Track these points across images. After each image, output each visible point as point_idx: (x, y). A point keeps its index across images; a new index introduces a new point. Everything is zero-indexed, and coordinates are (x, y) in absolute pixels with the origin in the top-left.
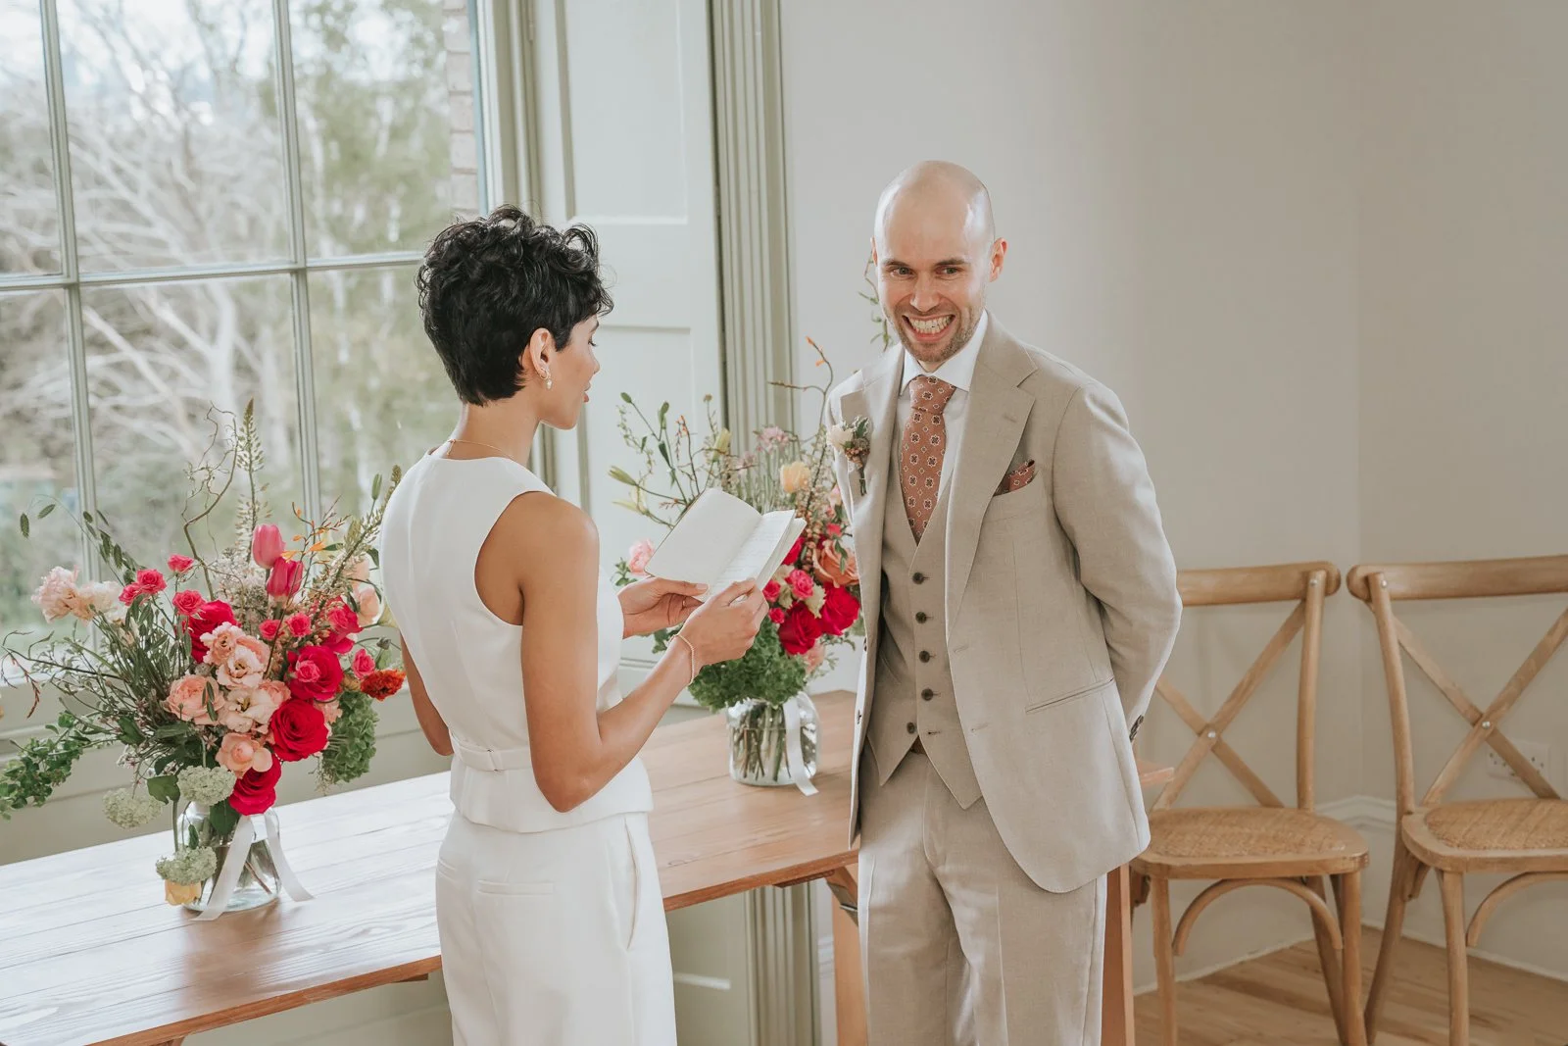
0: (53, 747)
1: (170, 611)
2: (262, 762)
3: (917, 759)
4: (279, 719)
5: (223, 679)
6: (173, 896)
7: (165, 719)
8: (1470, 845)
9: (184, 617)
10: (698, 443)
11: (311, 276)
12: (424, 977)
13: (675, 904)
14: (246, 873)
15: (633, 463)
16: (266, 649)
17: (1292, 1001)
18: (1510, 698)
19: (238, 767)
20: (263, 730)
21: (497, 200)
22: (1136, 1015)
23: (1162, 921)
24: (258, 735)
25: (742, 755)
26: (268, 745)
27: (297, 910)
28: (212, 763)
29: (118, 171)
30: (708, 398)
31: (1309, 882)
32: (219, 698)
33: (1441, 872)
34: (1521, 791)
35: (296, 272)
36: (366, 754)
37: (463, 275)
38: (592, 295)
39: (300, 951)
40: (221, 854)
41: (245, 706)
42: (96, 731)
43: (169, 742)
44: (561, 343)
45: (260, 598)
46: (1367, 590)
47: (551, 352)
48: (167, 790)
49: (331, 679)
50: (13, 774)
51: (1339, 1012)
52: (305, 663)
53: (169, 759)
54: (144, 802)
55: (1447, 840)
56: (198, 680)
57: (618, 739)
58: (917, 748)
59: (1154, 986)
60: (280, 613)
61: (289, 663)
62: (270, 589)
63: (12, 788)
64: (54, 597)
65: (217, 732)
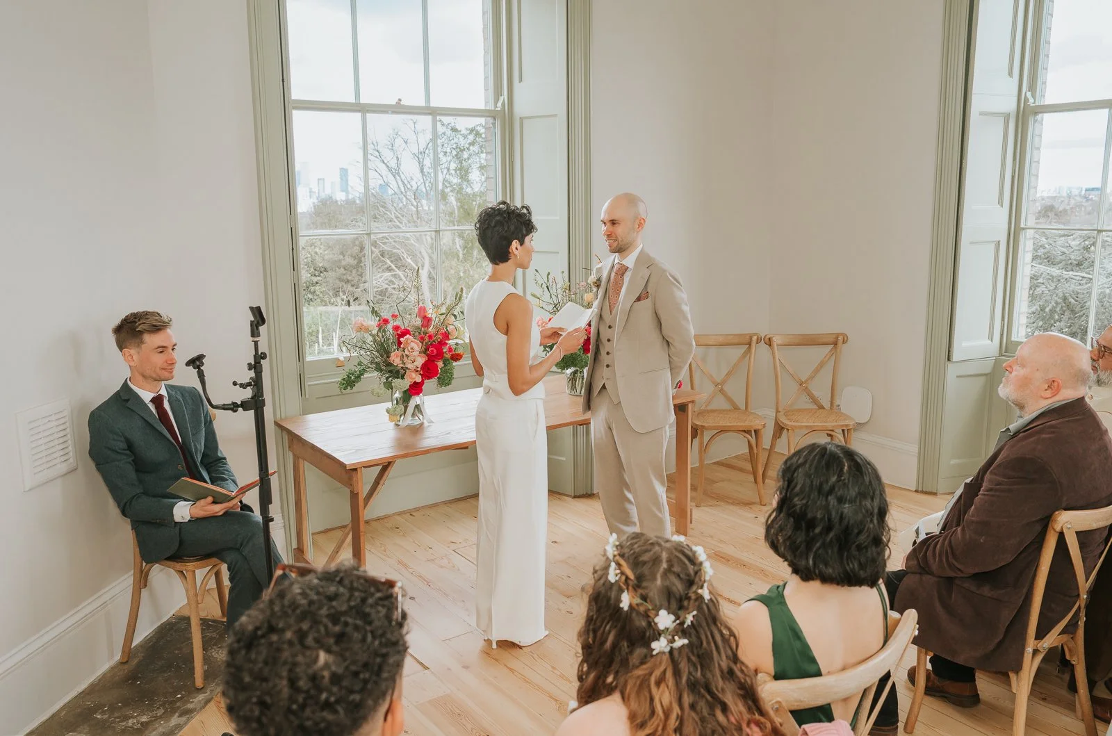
0: (356, 372)
1: (391, 331)
2: (419, 379)
3: (604, 390)
4: (424, 366)
5: (407, 353)
6: (391, 420)
7: (389, 364)
8: (797, 421)
9: (395, 333)
10: (559, 286)
11: (441, 233)
12: (467, 448)
13: (549, 429)
14: (413, 415)
15: (538, 292)
16: (420, 344)
17: (741, 470)
18: (812, 377)
19: (411, 380)
20: (419, 369)
21: (500, 199)
22: (691, 473)
23: (701, 443)
24: (417, 371)
25: (570, 385)
26: (420, 374)
27: (429, 426)
28: (403, 378)
29: (397, 217)
30: (563, 272)
31: (749, 432)
32: (405, 358)
33: (788, 430)
34: (815, 407)
35: (436, 231)
36: (451, 378)
37: (489, 225)
38: (530, 227)
39: (428, 438)
40: (406, 408)
41: (414, 362)
42: (369, 368)
43: (390, 371)
44: (522, 243)
45: (419, 328)
46: (769, 342)
47: (519, 247)
48: (389, 386)
49: (440, 355)
50: (344, 379)
51: (754, 473)
52: (432, 349)
53: (390, 377)
54: (382, 390)
55: (790, 420)
56: (399, 353)
57: (536, 374)
58: (604, 387)
59: (698, 465)
60: (426, 333)
61: (427, 349)
62: (422, 326)
63: (344, 384)
64: (357, 326)
65: (405, 369)
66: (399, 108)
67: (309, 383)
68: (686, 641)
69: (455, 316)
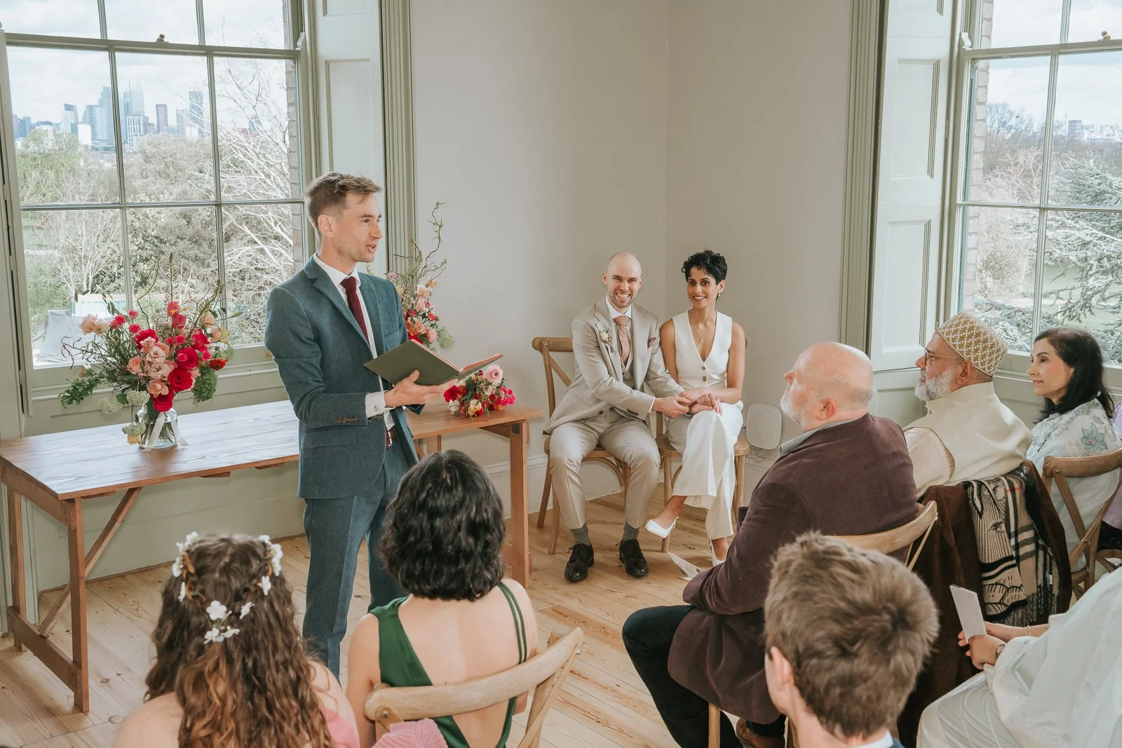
0: (84, 383)
1: (128, 331)
2: (165, 391)
4: (172, 376)
5: (149, 359)
6: (132, 442)
7: (128, 373)
9: (134, 334)
12: (229, 474)
14: (162, 434)
16: (168, 347)
19: (154, 392)
20: (166, 379)
24: (163, 381)
26: (168, 385)
27: (182, 449)
28: (144, 389)
32: (147, 366)
36: (211, 391)
39: (183, 462)
40: (152, 427)
41: (159, 369)
43: (127, 382)
45: (167, 328)
48: (125, 400)
49: (193, 360)
50: (68, 391)
52: (181, 354)
53: (127, 388)
54: (115, 406)
56: (139, 359)
60: (176, 334)
61: (176, 354)
62: (172, 325)
63: (67, 397)
64: (86, 325)
65: (148, 379)
66: (161, 46)
67: (34, 398)
68: (237, 631)
69: (214, 314)
